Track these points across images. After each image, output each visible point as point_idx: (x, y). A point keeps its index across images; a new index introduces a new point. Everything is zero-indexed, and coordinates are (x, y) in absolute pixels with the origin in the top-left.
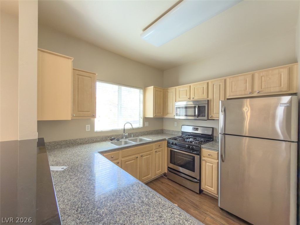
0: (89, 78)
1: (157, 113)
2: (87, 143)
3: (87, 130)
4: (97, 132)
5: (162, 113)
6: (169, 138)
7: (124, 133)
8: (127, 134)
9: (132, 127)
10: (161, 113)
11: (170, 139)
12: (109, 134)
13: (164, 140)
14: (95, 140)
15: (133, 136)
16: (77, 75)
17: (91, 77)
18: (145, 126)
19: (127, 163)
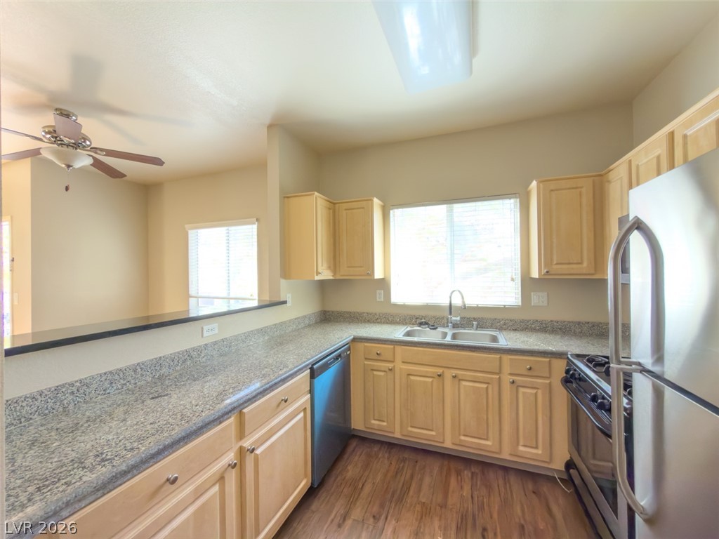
0: (362, 210)
1: (557, 264)
2: (378, 323)
3: (378, 300)
4: (395, 305)
5: (585, 264)
6: (578, 352)
7: (451, 313)
8: (458, 318)
9: (463, 302)
10: (581, 263)
11: (578, 356)
12: (418, 313)
13: (560, 355)
14: (390, 319)
15: (477, 327)
16: (346, 210)
17: (363, 208)
18: (532, 304)
19: (412, 378)
